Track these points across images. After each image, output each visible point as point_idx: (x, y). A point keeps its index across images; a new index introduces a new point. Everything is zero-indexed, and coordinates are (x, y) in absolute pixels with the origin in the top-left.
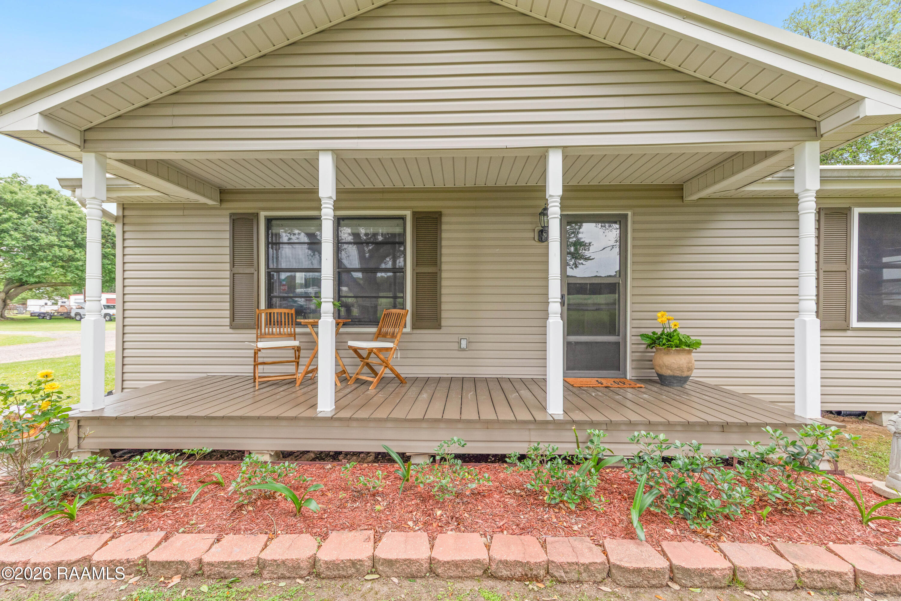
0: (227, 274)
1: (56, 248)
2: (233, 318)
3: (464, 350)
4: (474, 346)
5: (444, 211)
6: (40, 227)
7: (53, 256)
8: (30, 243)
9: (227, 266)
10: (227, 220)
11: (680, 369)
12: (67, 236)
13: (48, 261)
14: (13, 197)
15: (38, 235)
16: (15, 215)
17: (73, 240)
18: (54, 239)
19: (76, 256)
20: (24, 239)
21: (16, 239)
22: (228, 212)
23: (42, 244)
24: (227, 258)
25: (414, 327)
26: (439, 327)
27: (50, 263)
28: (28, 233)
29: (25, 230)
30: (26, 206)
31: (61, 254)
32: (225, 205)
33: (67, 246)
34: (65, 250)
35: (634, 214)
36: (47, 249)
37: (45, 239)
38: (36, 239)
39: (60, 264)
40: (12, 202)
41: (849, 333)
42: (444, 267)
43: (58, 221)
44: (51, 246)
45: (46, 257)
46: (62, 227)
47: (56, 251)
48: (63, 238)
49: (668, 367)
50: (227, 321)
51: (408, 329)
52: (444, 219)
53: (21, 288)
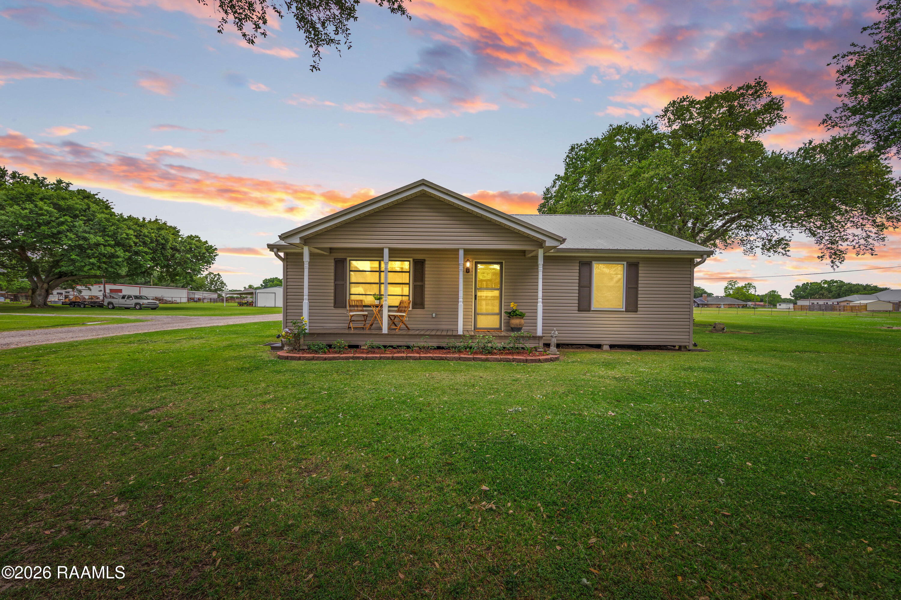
0: (333, 284)
1: (103, 248)
2: (335, 303)
3: (433, 318)
4: (439, 316)
5: (426, 259)
6: (87, 229)
7: (99, 253)
8: (81, 242)
9: (333, 281)
10: (333, 261)
11: (517, 325)
12: (110, 236)
13: (94, 258)
14: (66, 203)
15: (87, 235)
16: (69, 219)
17: (114, 240)
18: (100, 239)
19: (117, 253)
20: (77, 239)
21: (71, 239)
22: (333, 258)
23: (91, 243)
24: (333, 278)
25: (413, 308)
26: (424, 308)
27: (96, 259)
28: (79, 234)
29: (77, 231)
30: (75, 211)
31: (106, 252)
32: (332, 254)
33: (109, 245)
34: (109, 249)
35: (505, 262)
36: (95, 248)
37: (93, 239)
38: (85, 239)
39: (104, 260)
40: (65, 207)
41: (591, 312)
42: (426, 283)
43: (102, 224)
44: (98, 245)
45: (93, 254)
46: (105, 228)
47: (102, 249)
48: (107, 238)
49: (513, 324)
50: (333, 305)
51: (410, 309)
52: (426, 262)
53: (59, 280)
